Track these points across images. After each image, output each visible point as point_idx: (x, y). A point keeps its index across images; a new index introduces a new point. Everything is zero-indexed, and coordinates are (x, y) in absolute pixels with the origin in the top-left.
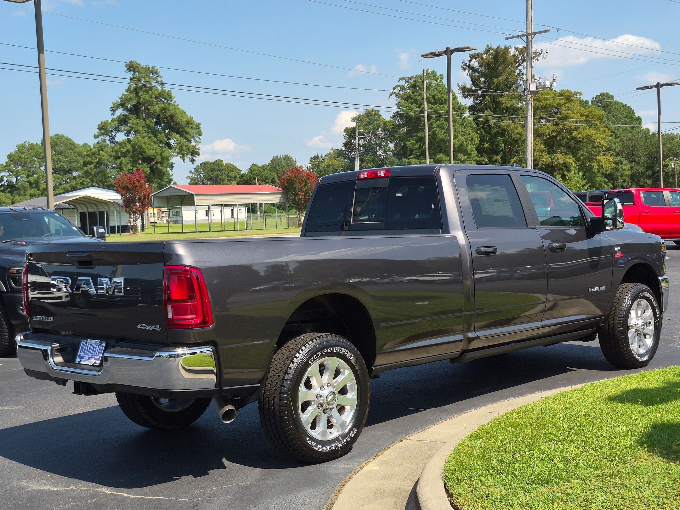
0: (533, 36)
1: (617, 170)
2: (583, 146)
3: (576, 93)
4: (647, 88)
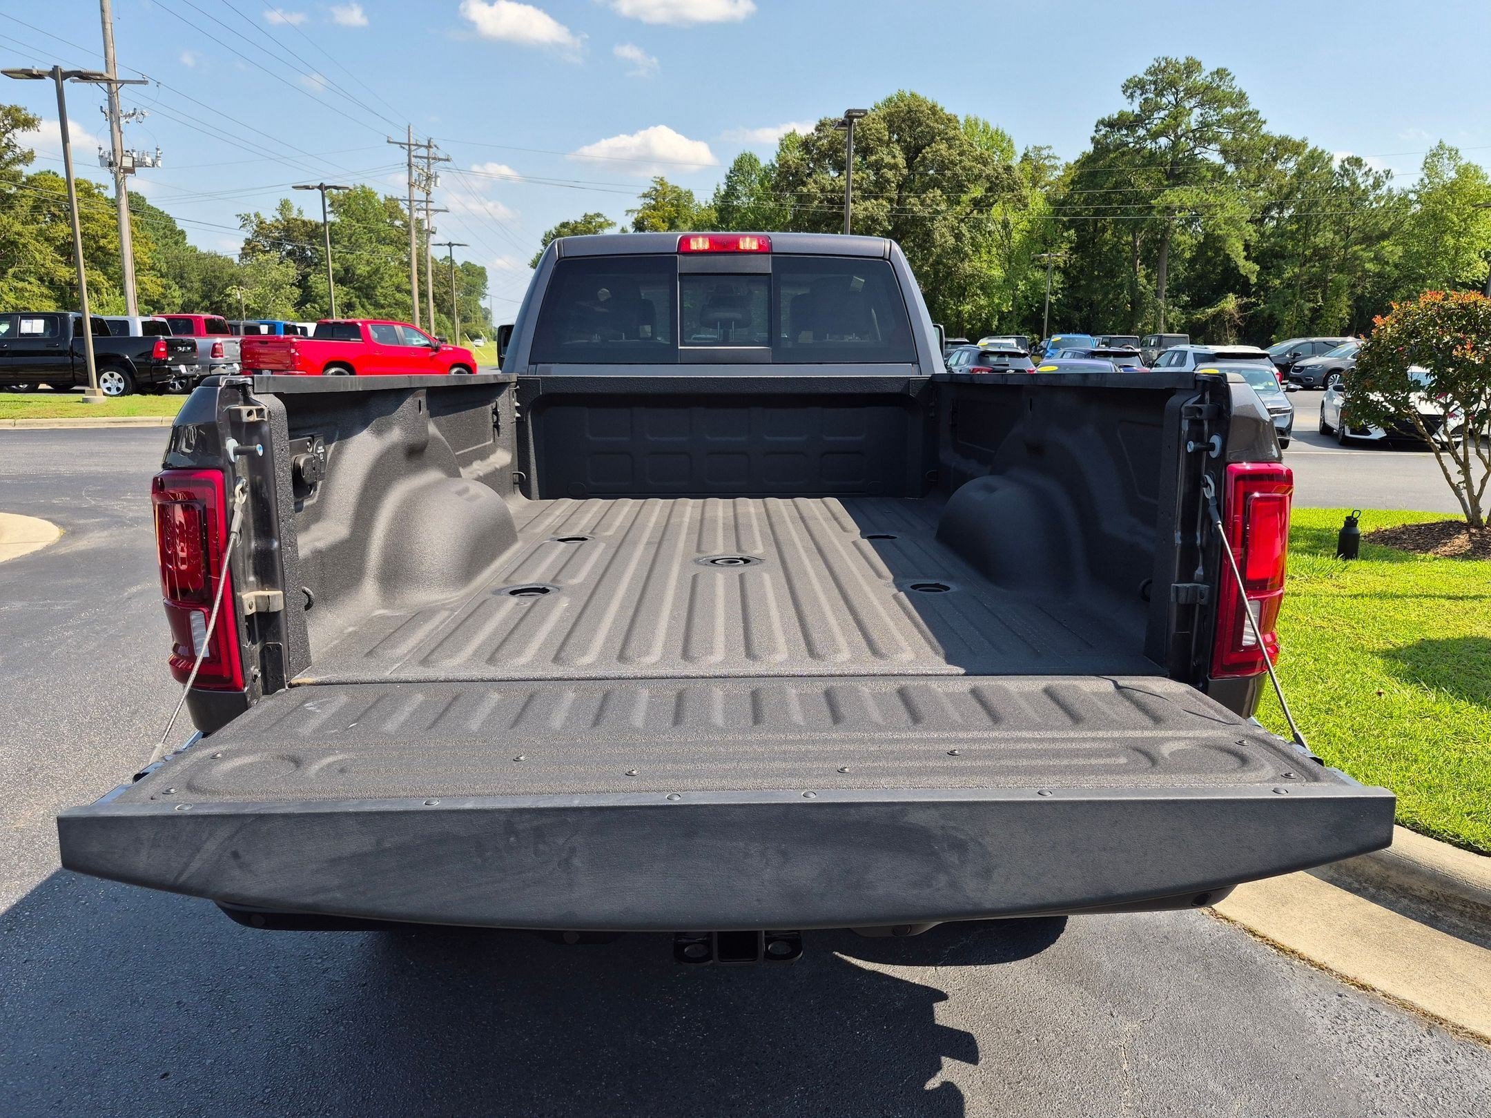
0: (119, 85)
1: (164, 296)
2: (113, 261)
3: (98, 187)
4: (307, 188)
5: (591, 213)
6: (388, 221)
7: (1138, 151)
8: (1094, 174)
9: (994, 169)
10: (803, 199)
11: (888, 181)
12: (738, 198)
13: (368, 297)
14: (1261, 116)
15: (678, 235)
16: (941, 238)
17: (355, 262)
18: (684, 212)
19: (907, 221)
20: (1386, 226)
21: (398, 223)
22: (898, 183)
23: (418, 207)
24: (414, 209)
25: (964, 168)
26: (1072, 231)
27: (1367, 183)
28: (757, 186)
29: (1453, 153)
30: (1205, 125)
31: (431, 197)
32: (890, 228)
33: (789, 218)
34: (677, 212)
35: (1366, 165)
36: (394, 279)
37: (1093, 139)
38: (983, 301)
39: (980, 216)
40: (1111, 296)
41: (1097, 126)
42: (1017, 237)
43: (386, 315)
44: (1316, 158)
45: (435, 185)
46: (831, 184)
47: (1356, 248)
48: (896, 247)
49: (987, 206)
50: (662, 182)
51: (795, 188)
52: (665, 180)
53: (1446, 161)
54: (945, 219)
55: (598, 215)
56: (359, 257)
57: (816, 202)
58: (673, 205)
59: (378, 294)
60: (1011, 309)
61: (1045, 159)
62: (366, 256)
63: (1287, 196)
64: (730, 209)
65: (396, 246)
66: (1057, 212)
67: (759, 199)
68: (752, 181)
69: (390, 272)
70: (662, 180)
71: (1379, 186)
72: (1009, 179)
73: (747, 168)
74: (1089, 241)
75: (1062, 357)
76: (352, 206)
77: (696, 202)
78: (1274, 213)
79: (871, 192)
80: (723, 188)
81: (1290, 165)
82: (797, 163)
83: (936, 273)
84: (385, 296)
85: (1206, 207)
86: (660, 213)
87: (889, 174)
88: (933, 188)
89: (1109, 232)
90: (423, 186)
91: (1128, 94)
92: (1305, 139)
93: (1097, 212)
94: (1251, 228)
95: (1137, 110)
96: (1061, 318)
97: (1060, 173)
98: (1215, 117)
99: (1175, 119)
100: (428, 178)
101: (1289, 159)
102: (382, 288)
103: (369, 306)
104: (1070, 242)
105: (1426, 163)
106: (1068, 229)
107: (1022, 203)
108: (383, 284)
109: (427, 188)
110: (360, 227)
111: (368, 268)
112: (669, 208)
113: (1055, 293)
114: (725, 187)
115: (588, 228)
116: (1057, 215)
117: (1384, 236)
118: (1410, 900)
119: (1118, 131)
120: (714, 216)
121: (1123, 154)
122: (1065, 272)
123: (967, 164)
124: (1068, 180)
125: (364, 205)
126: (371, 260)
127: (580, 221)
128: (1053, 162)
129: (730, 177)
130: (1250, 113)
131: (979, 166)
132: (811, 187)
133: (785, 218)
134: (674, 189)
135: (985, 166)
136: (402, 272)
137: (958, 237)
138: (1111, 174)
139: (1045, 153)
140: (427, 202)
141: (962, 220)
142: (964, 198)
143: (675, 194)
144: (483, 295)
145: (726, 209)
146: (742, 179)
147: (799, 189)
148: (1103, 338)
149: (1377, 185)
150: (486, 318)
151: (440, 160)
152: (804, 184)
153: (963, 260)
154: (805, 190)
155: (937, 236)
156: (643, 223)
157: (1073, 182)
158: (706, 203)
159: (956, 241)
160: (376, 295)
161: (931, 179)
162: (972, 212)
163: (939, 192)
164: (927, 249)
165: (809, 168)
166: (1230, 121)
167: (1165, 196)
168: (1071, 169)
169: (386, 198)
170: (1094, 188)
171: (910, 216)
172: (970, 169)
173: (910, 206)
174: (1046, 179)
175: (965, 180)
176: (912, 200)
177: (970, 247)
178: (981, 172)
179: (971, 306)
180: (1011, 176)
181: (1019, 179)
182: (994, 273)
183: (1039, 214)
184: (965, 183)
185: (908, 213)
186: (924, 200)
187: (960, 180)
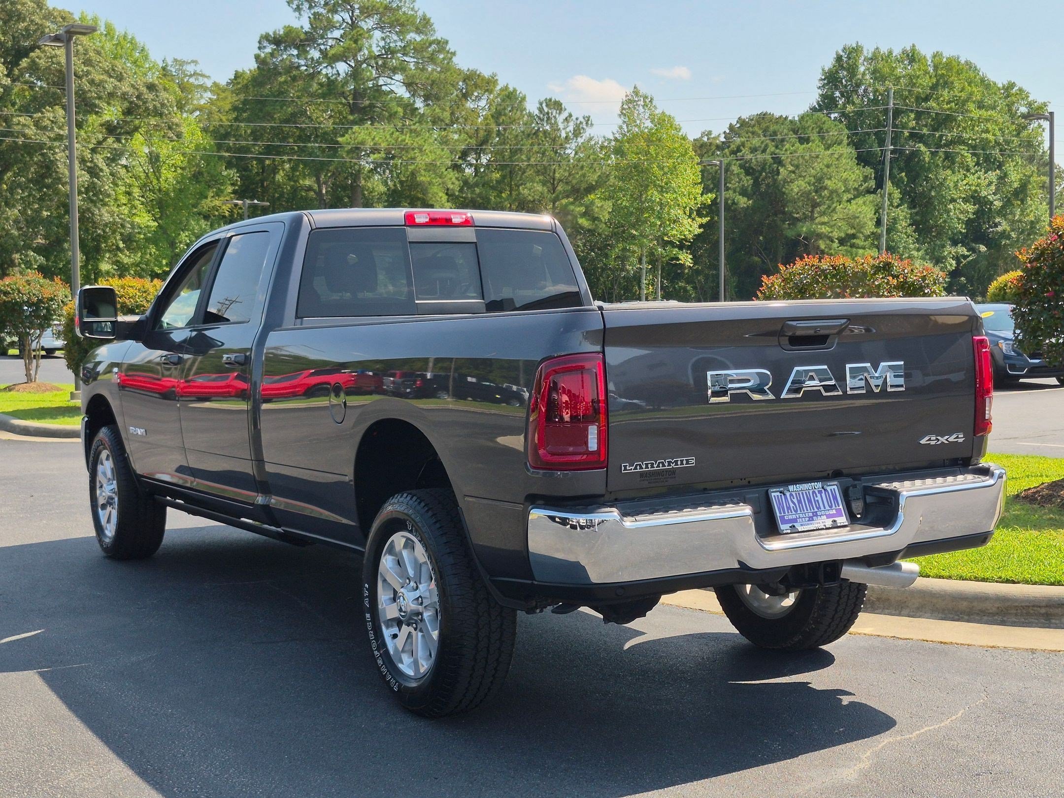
7: (312, 76)
8: (260, 103)
9: (133, 86)
14: (451, 47)
16: (68, 172)
19: (15, 147)
20: (593, 178)
25: (92, 82)
26: (234, 170)
27: (568, 130)
29: (647, 101)
30: (390, 51)
35: (565, 109)
37: (257, 57)
39: (118, 146)
41: (260, 42)
42: (169, 177)
44: (511, 97)
47: (564, 201)
49: (128, 133)
53: (641, 109)
61: (191, 76)
63: (485, 142)
66: (219, 147)
71: (580, 133)
72: (154, 100)
74: (257, 184)
78: (471, 159)
81: (480, 105)
85: (403, 149)
88: (51, 106)
89: (281, 173)
91: (295, 7)
92: (494, 75)
93: (269, 150)
94: (452, 175)
95: (307, 27)
97: (211, 95)
98: (399, 44)
99: (356, 42)
101: (479, 98)
104: (233, 184)
105: (623, 109)
107: (173, 132)
116: (219, 151)
117: (590, 189)
118: (988, 616)
119: (285, 49)
121: (294, 79)
123: (98, 77)
124: (226, 106)
128: (201, 81)
130: (438, 42)
131: (111, 80)
135: (120, 81)
137: (93, 172)
138: (281, 103)
139: (190, 69)
141: (94, 150)
142: (94, 120)
149: (577, 132)
157: (235, 108)
162: (105, 139)
163: (60, 112)
166: (419, 49)
167: (354, 133)
168: (224, 91)
170: (263, 119)
171: (20, 141)
172: (100, 84)
173: (20, 127)
174: (195, 102)
175: (96, 98)
176: (22, 119)
177: (111, 185)
178: (115, 87)
179: (112, 264)
180: (157, 96)
181: (168, 102)
182: (139, 221)
183: (197, 148)
184: (97, 102)
185: (17, 137)
186: (38, 121)
187: (89, 98)
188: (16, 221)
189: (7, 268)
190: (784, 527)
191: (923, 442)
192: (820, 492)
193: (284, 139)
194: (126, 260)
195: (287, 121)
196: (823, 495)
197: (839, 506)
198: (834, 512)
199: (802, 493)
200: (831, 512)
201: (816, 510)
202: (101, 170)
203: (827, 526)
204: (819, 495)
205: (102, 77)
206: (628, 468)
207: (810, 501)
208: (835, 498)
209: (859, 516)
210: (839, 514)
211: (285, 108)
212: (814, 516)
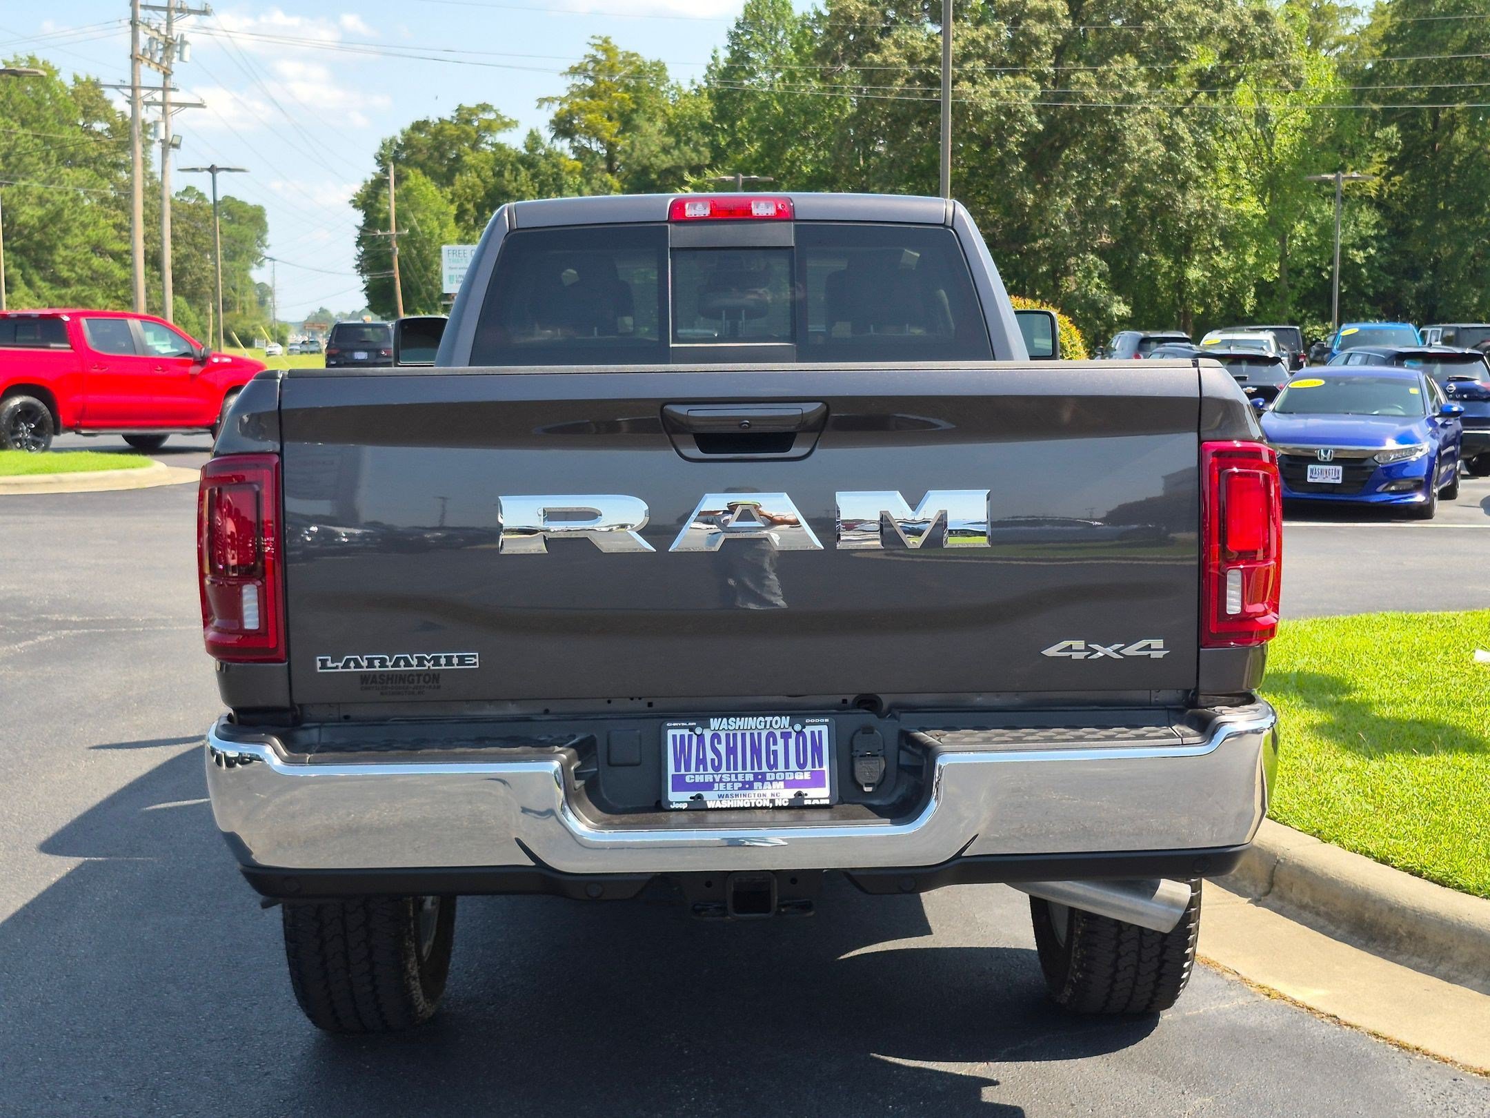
5: (470, 103)
6: (81, 123)
8: (1425, 26)
9: (1235, 17)
10: (877, 77)
11: (1036, 42)
12: (752, 73)
13: (39, 265)
15: (667, 198)
16: (1139, 145)
17: (15, 200)
18: (649, 100)
19: (1071, 115)
21: (98, 126)
22: (1055, 43)
23: (148, 99)
24: (140, 103)
25: (1179, 17)
26: (1393, 128)
28: (787, 51)
31: (173, 81)
32: (1041, 127)
33: (850, 110)
34: (637, 101)
36: (89, 232)
38: (1224, 261)
39: (1212, 104)
40: (1471, 250)
42: (1284, 142)
43: (74, 299)
45: (181, 59)
46: (926, 48)
48: (962, 211)
49: (1225, 84)
50: (606, 46)
51: (860, 55)
52: (613, 42)
54: (1145, 110)
55: (485, 108)
56: (23, 192)
57: (900, 81)
58: (627, 89)
59: (59, 259)
60: (1277, 275)
62: (36, 187)
64: (738, 95)
65: (96, 170)
66: (1359, 96)
67: (791, 75)
68: (778, 43)
69: (83, 218)
70: (606, 41)
72: (1263, 35)
73: (769, 19)
74: (1425, 147)
75: (1346, 363)
76: (14, 96)
77: (673, 82)
79: (1003, 63)
80: (724, 55)
82: (863, 12)
83: (1131, 211)
84: (71, 264)
86: (603, 104)
87: (1039, 29)
88: (1121, 54)
89: (1464, 129)
90: (157, 60)
93: (1435, 95)
96: (1376, 293)
97: (1363, 21)
100: (169, 45)
102: (66, 247)
103: (40, 283)
104: (1389, 149)
106: (1385, 123)
107: (1291, 78)
108: (69, 241)
109: (165, 64)
110: (26, 135)
111: (40, 212)
112: (619, 94)
113: (1363, 244)
114: (727, 54)
115: (464, 131)
116: (1359, 101)
120: (707, 109)
122: (1379, 204)
124: (1379, 33)
125: (37, 92)
126: (47, 195)
127: (448, 118)
129: (737, 34)
131: (1207, 11)
132: (891, 53)
133: (842, 109)
134: (629, 58)
135: (1218, 11)
136: (106, 217)
137: (1172, 142)
138: (1459, 24)
140: (165, 89)
141: (1179, 112)
142: (1183, 70)
143: (632, 68)
144: (256, 258)
145: (729, 93)
146: (760, 38)
147: (866, 58)
148: (1445, 329)
150: (262, 302)
151: (190, 12)
152: (877, 48)
153: (1183, 187)
154: (877, 58)
155: (1130, 141)
156: (571, 122)
157: (1387, 38)
158: (693, 82)
159: (1168, 151)
160: (54, 262)
161: (1116, 36)
162: (1195, 95)
163: (1132, 62)
164: (1112, 166)
165: (886, 18)
168: (1384, 13)
169: (76, 79)
170: (1428, 50)
171: (1078, 106)
172: (1190, 18)
173: (1078, 87)
174: (1337, 33)
175: (1181, 38)
176: (1082, 76)
177: (1194, 160)
178: (1211, 22)
179: (1203, 270)
180: (1268, 29)
181: (1284, 35)
182: (1244, 209)
183: (1327, 99)
184: (1182, 43)
185: (1075, 101)
186: (1103, 76)
187: (1172, 38)
188: (1069, 216)
189: (1060, 278)
190: (679, 799)
191: (1051, 652)
192: (786, 736)
193: (1460, 78)
194: (1222, 264)
195: (1465, 49)
196: (792, 742)
197: (821, 765)
198: (807, 776)
199: (743, 736)
200: (799, 777)
201: (765, 768)
202: (1182, 139)
203: (778, 803)
204: (781, 742)
205: (1193, 7)
206: (329, 664)
207: (756, 751)
208: (817, 749)
209: (869, 789)
210: (816, 781)
211: (1459, 31)
212: (756, 779)
